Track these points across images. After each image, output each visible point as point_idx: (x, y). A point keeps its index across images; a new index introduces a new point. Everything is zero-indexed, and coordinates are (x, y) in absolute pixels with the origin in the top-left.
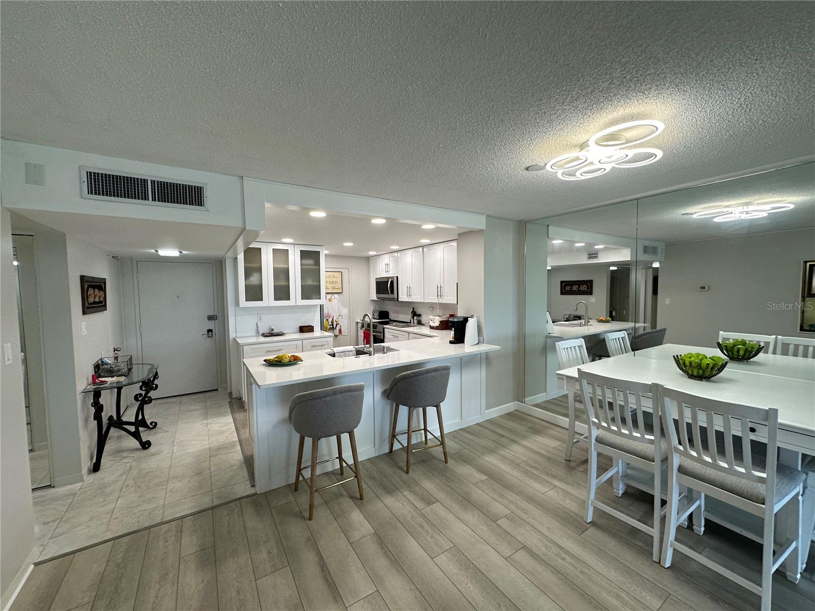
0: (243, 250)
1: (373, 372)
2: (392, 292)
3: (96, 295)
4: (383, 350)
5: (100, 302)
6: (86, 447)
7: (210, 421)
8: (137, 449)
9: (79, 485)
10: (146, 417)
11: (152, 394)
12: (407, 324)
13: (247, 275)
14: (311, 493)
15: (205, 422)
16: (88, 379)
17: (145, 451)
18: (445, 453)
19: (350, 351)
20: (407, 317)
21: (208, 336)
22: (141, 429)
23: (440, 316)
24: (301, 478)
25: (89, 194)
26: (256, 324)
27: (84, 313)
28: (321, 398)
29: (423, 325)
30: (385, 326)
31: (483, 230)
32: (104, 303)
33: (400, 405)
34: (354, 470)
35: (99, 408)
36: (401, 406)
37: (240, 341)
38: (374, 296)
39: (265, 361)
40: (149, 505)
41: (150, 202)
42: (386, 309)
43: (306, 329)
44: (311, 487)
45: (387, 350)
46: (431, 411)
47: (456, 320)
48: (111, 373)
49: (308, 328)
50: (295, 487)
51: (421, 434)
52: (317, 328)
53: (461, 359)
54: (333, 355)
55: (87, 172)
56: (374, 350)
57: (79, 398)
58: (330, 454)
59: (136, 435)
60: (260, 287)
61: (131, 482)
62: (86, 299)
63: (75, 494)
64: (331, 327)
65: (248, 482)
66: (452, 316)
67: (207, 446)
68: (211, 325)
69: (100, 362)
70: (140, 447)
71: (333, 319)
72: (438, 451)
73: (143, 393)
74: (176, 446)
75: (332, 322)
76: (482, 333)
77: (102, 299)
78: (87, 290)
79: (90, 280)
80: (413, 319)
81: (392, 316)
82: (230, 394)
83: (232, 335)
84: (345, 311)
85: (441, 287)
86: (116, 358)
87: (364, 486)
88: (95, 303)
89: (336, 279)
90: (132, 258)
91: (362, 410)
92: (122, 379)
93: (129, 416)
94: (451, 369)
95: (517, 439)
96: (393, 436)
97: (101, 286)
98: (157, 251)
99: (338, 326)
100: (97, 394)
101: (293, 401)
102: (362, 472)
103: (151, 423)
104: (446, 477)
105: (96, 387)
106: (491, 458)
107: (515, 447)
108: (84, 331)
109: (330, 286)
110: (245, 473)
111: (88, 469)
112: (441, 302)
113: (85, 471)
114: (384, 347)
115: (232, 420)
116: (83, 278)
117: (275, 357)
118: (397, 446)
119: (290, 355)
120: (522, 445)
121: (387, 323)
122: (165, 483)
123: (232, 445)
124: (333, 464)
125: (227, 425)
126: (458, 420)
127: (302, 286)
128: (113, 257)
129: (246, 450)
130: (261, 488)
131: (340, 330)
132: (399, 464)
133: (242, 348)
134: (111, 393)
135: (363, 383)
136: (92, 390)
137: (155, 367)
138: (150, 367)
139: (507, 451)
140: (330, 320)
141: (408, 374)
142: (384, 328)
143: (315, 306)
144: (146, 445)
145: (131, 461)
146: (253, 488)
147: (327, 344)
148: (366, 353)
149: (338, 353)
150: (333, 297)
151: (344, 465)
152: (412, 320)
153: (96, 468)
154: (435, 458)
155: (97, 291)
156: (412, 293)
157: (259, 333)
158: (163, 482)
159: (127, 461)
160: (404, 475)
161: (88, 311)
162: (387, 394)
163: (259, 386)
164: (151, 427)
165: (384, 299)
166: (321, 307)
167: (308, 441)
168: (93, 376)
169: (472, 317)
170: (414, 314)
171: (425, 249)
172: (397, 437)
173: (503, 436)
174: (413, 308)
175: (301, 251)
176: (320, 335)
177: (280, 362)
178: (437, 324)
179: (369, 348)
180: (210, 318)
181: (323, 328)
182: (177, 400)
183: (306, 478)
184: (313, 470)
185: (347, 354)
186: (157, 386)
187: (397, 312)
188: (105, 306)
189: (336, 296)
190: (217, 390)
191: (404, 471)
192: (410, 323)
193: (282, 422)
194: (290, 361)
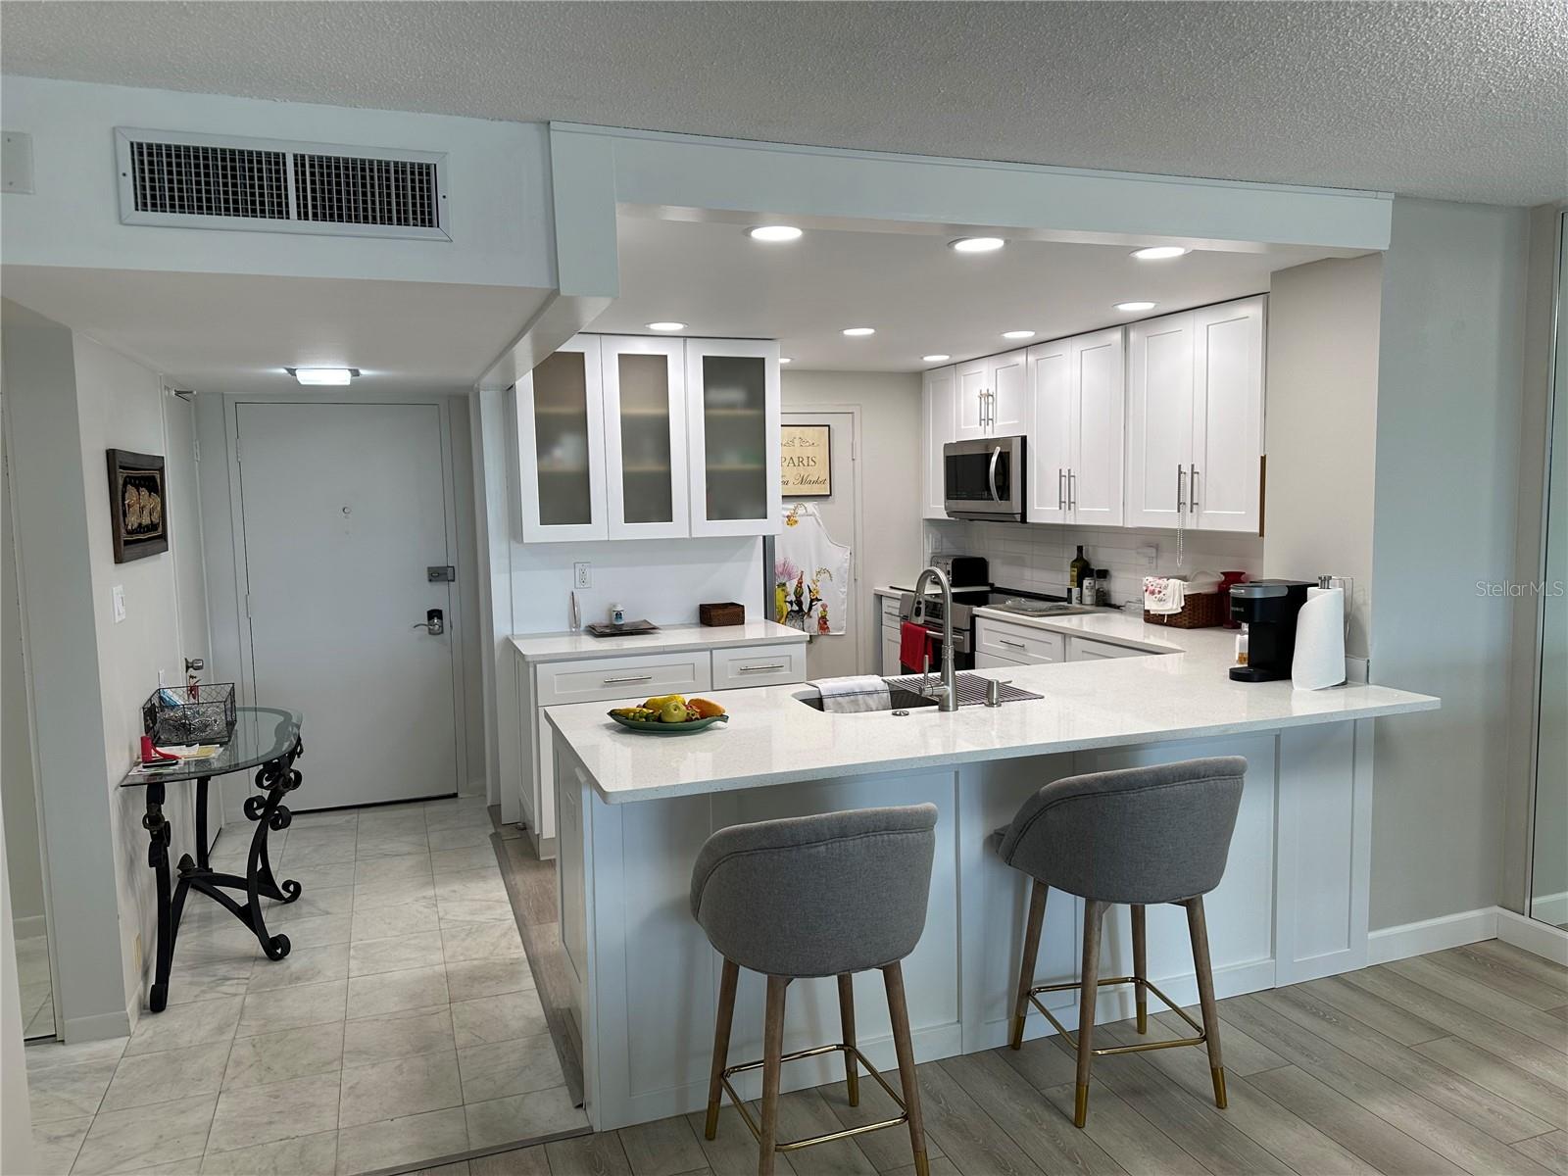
0: (530, 366)
1: (958, 769)
2: (1004, 492)
3: (144, 507)
4: (989, 694)
5: (153, 527)
6: (134, 939)
7: (440, 891)
8: (256, 959)
9: (120, 1043)
10: (273, 867)
11: (290, 800)
12: (1057, 603)
13: (545, 441)
14: (765, 1154)
15: (430, 892)
16: (131, 749)
17: (276, 967)
18: (1217, 1074)
19: (869, 693)
20: (1058, 581)
21: (431, 632)
22: (262, 899)
23: (1184, 579)
24: (726, 1099)
25: (137, 209)
26: (570, 595)
27: (119, 559)
28: (798, 845)
29: (1117, 607)
30: (976, 610)
31: (1377, 254)
32: (160, 529)
33: (1051, 888)
34: (902, 1097)
35: (161, 833)
36: (1054, 893)
37: (528, 648)
38: (937, 506)
39: (612, 714)
40: (299, 1126)
41: (293, 223)
42: (975, 551)
43: (718, 614)
44: (763, 1135)
45: (1000, 695)
46: (1166, 921)
47: (1258, 594)
48: (185, 732)
49: (726, 611)
50: (709, 1125)
51: (1122, 996)
52: (754, 612)
53: (1278, 737)
54: (818, 703)
55: (132, 144)
56: (956, 691)
57: (114, 797)
58: (814, 1031)
59: (250, 916)
60: (581, 481)
61: (244, 1051)
62: (121, 518)
63: (112, 1069)
64: (795, 608)
65: (565, 1091)
66: (1233, 578)
67: (440, 969)
68: (437, 596)
69: (156, 701)
70: (262, 952)
71: (800, 583)
72: (1190, 1063)
73: (266, 794)
74: (354, 958)
75: (799, 594)
76: (1364, 642)
77: (156, 518)
78: (124, 493)
79: (130, 462)
80: (1080, 585)
81: (1000, 575)
82: (495, 811)
83: (501, 629)
84: (838, 557)
85: (1193, 473)
86: (193, 690)
87: (932, 1152)
88: (141, 529)
89: (809, 452)
90: (223, 394)
91: (926, 899)
92: (214, 752)
93: (230, 858)
94: (1246, 777)
95: (1500, 1048)
96: (1025, 992)
97: (153, 479)
98: (292, 372)
99: (817, 607)
100: (155, 793)
101: (708, 849)
102: (927, 1108)
103: (286, 885)
104: (1222, 1157)
105: (152, 771)
106: (1396, 1108)
107: (1498, 1081)
108: (120, 612)
109: (793, 473)
110: (551, 1058)
111: (140, 1003)
112: (1191, 525)
113: (131, 1006)
114: (990, 684)
115: (505, 892)
116: (113, 458)
117: (643, 701)
118: (1036, 1028)
119: (687, 698)
120: (1525, 1076)
121: (981, 600)
122: (336, 1066)
123: (510, 972)
124: (824, 1069)
125: (489, 908)
126: (1261, 958)
127: (710, 476)
128: (178, 393)
129: (549, 989)
130: (602, 1116)
131: (823, 620)
132: (1044, 1092)
133: (531, 670)
134: (184, 790)
135: (931, 805)
136: (141, 780)
137: (294, 720)
138: (282, 719)
139: (1463, 1089)
140: (791, 586)
141: (1085, 784)
142: (973, 618)
143: (747, 540)
144: (276, 948)
145: (242, 989)
146: (581, 1111)
147: (787, 666)
148: (928, 702)
149: (833, 696)
150: (801, 511)
151: (862, 1071)
152: (1075, 591)
153: (157, 1002)
154: (1174, 1083)
155: (144, 492)
156: (1080, 494)
157: (578, 626)
158: (330, 1063)
159: (232, 990)
160: (1066, 1130)
161: (127, 551)
162: (1005, 847)
163: (603, 794)
164: (287, 895)
165: (971, 517)
166: (768, 543)
167: (752, 984)
168: (142, 738)
169: (1324, 582)
170: (1084, 569)
171: (1133, 336)
172: (1038, 996)
173: (1441, 1033)
174: (1080, 549)
175: (704, 357)
176: (763, 636)
177: (659, 719)
178: (1173, 605)
179: (938, 685)
180: (437, 575)
181: (771, 613)
182: (348, 822)
183: (741, 1099)
184: (769, 1080)
185: (861, 702)
186: (298, 776)
187: (1018, 561)
188: (164, 537)
189: (810, 506)
190: (455, 795)
191: (1066, 1117)
192: (1069, 600)
193: (671, 912)
194: (689, 720)
